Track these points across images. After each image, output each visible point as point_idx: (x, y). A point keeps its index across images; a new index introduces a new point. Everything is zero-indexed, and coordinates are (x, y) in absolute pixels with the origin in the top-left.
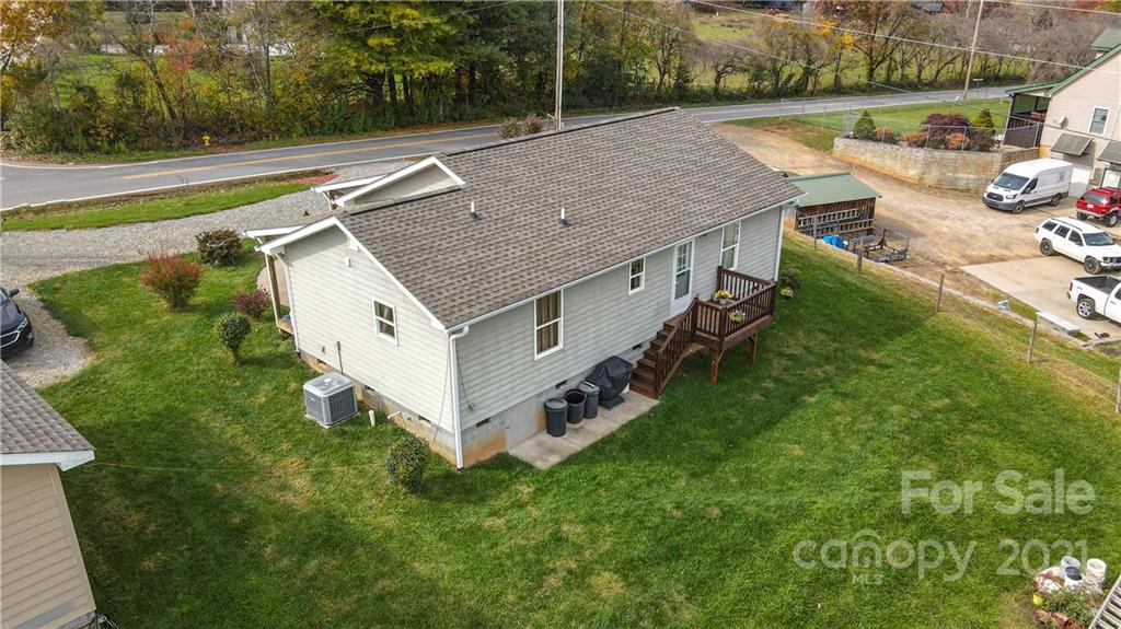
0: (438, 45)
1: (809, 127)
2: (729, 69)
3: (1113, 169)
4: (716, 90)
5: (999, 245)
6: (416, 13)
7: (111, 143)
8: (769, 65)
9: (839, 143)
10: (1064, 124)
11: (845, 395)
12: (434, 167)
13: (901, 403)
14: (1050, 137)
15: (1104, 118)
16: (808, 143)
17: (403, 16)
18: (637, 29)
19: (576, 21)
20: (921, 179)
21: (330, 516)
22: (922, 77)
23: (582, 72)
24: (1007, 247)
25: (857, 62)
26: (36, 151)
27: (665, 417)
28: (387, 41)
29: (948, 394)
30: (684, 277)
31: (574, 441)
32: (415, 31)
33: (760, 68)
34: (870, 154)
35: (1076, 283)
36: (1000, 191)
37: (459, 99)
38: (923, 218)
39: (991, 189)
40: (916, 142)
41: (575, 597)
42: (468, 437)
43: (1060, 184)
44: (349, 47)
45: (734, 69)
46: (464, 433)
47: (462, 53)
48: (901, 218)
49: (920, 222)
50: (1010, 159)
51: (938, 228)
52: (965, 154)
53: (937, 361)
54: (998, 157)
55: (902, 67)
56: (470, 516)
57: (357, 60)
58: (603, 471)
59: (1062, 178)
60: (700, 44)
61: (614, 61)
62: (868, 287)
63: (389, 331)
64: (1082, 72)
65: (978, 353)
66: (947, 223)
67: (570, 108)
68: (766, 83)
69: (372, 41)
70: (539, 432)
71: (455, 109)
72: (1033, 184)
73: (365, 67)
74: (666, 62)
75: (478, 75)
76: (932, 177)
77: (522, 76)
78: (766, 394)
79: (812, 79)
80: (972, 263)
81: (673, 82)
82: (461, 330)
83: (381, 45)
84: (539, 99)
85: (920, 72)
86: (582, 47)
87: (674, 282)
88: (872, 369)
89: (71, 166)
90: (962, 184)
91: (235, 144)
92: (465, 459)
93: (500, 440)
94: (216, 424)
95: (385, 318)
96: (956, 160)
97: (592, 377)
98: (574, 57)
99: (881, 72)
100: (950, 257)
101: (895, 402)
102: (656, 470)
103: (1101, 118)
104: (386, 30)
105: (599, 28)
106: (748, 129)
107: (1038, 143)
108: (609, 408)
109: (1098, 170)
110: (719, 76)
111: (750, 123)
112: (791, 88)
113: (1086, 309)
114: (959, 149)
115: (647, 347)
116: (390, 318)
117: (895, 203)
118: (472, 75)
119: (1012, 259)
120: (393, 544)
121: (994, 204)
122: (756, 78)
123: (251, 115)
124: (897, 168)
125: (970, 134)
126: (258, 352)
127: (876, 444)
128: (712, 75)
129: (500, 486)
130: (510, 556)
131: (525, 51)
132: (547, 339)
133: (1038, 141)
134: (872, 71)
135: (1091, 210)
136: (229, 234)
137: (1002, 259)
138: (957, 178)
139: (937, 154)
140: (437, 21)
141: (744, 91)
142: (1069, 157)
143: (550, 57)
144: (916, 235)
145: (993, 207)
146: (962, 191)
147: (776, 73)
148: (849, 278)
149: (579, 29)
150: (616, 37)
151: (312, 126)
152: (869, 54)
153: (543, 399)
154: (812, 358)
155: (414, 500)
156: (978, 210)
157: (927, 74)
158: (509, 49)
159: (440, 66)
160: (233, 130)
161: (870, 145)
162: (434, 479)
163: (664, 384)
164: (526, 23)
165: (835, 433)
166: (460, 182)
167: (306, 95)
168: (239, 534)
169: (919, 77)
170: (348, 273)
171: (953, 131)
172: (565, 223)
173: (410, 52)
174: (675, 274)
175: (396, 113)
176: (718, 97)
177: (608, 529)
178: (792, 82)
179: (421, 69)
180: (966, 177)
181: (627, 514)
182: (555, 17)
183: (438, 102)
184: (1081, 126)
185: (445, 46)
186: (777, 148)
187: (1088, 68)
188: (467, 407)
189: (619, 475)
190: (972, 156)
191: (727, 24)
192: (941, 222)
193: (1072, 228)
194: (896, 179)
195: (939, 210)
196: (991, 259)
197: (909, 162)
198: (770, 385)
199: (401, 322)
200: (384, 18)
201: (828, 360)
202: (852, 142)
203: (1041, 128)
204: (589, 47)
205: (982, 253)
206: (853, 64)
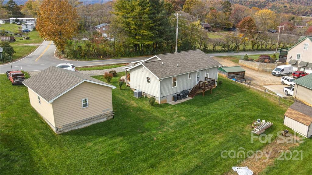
0: (150, 38)
1: (233, 58)
2: (217, 45)
3: (302, 67)
4: (214, 49)
5: (273, 82)
6: (146, 32)
7: (84, 57)
8: (227, 44)
9: (240, 61)
10: (291, 57)
11: (227, 99)
12: (156, 57)
13: (238, 101)
14: (288, 60)
15: (300, 56)
16: (233, 61)
17: (143, 32)
18: (194, 35)
19: (180, 34)
20: (258, 69)
21: (140, 108)
22: (267, 48)
23: (181, 45)
24: (274, 83)
25: (249, 44)
26: (70, 58)
27: (194, 100)
28: (140, 37)
29: (247, 101)
30: (198, 77)
31: (178, 102)
32: (146, 35)
33: (224, 45)
34: (247, 63)
35: (285, 88)
36: (275, 72)
37: (154, 50)
38: (257, 77)
39: (273, 71)
40: (257, 61)
41: (178, 119)
42: (161, 99)
43: (289, 71)
44: (132, 38)
45: (218, 45)
46: (160, 98)
47: (155, 40)
48: (252, 77)
49: (256, 77)
50: (279, 65)
51: (260, 79)
52: (269, 64)
53: (247, 96)
54: (276, 64)
55: (261, 45)
56: (161, 109)
57: (133, 41)
58: (183, 106)
59: (290, 69)
60: (209, 39)
61: (189, 43)
62: (237, 85)
63: (149, 82)
64: (292, 47)
65: (255, 95)
66: (262, 78)
67: (179, 50)
68: (226, 48)
69: (137, 37)
70: (172, 101)
71: (153, 52)
72: (283, 70)
73: (135, 43)
74: (201, 43)
75: (158, 45)
76: (261, 69)
77: (168, 45)
78: (213, 98)
79: (238, 48)
80: (265, 85)
81: (203, 48)
82: (161, 80)
83: (138, 38)
84: (171, 51)
85: (266, 47)
86: (181, 39)
87: (197, 78)
88: (233, 96)
89: (77, 61)
90: (268, 70)
91: (107, 58)
92: (160, 102)
93: (166, 101)
94: (120, 97)
95: (148, 80)
96: (266, 65)
97: (182, 92)
98: (180, 41)
99: (256, 47)
100: (261, 84)
101: (236, 101)
102: (192, 106)
103: (299, 56)
104: (139, 35)
105: (186, 35)
106: (220, 58)
107: (286, 62)
108: (184, 98)
109: (299, 68)
110: (214, 46)
111: (220, 57)
112: (232, 50)
113: (287, 93)
114: (267, 62)
115: (191, 89)
116: (149, 79)
117: (251, 74)
118: (157, 45)
119: (275, 85)
120: (150, 111)
121: (274, 74)
122: (223, 47)
123: (110, 52)
124: (253, 67)
125: (269, 59)
126: (124, 88)
127: (231, 106)
128: (213, 46)
129: (166, 106)
130: (168, 114)
131: (168, 40)
132: (174, 84)
133: (286, 61)
134: (253, 46)
135: (295, 76)
136: (115, 71)
137: (272, 85)
138: (267, 69)
139: (262, 64)
140: (150, 33)
141: (221, 50)
142: (293, 65)
143: (174, 41)
144: (254, 80)
145: (274, 75)
146: (268, 72)
147: (229, 46)
148: (233, 83)
149: (181, 35)
150: (190, 37)
151: (122, 54)
152: (252, 42)
153: (173, 95)
154: (222, 94)
155: (153, 107)
156: (270, 76)
157: (268, 47)
158: (165, 39)
159: (151, 43)
160: (106, 55)
161: (247, 61)
162: (156, 105)
163: (194, 95)
164: (169, 34)
165: (224, 104)
166: (160, 59)
167: (122, 48)
168: (127, 109)
169: (266, 48)
170: (142, 73)
171: (266, 59)
172: (178, 66)
173: (144, 40)
174: (197, 77)
175: (140, 53)
176: (214, 51)
177: (183, 112)
178: (233, 48)
179: (147, 43)
180: (269, 69)
181: (187, 111)
182: (176, 32)
183: (149, 51)
184: (295, 58)
185: (152, 38)
186: (226, 62)
187: (293, 46)
188: (161, 94)
189: (185, 106)
190: (270, 64)
191: (218, 34)
192: (261, 78)
193: (288, 78)
194: (253, 69)
195: (262, 76)
196: (270, 85)
197: (256, 65)
198: (214, 97)
199: (151, 80)
200: (139, 32)
201: (225, 94)
202: (243, 61)
203: (286, 58)
204: (183, 39)
205: (268, 84)
206: (248, 44)
